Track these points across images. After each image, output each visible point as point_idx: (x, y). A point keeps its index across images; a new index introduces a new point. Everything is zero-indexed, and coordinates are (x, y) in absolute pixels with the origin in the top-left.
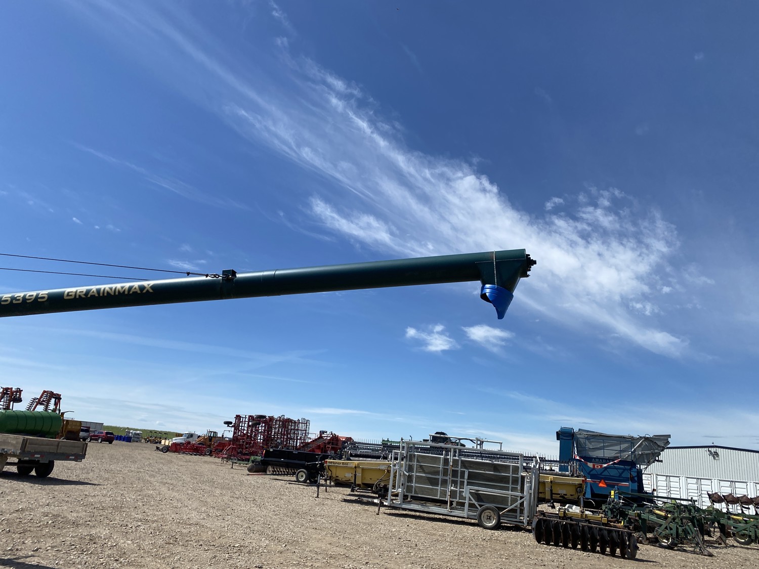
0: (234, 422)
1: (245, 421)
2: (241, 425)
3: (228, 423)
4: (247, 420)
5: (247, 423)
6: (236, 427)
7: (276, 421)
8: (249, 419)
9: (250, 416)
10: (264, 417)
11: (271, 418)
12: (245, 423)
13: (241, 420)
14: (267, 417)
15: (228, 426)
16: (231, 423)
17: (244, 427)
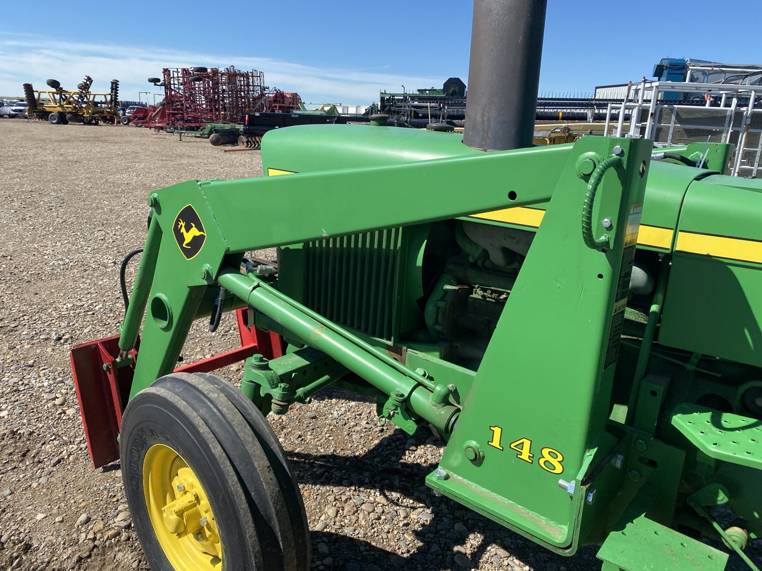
0: (162, 79)
1: (178, 77)
2: (172, 82)
3: (155, 81)
4: (180, 75)
5: (181, 79)
6: (167, 86)
7: (222, 74)
8: (183, 74)
9: (184, 70)
10: (205, 70)
11: (215, 72)
12: (178, 80)
13: (172, 76)
14: (209, 70)
15: (155, 85)
16: (158, 80)
17: (177, 84)
